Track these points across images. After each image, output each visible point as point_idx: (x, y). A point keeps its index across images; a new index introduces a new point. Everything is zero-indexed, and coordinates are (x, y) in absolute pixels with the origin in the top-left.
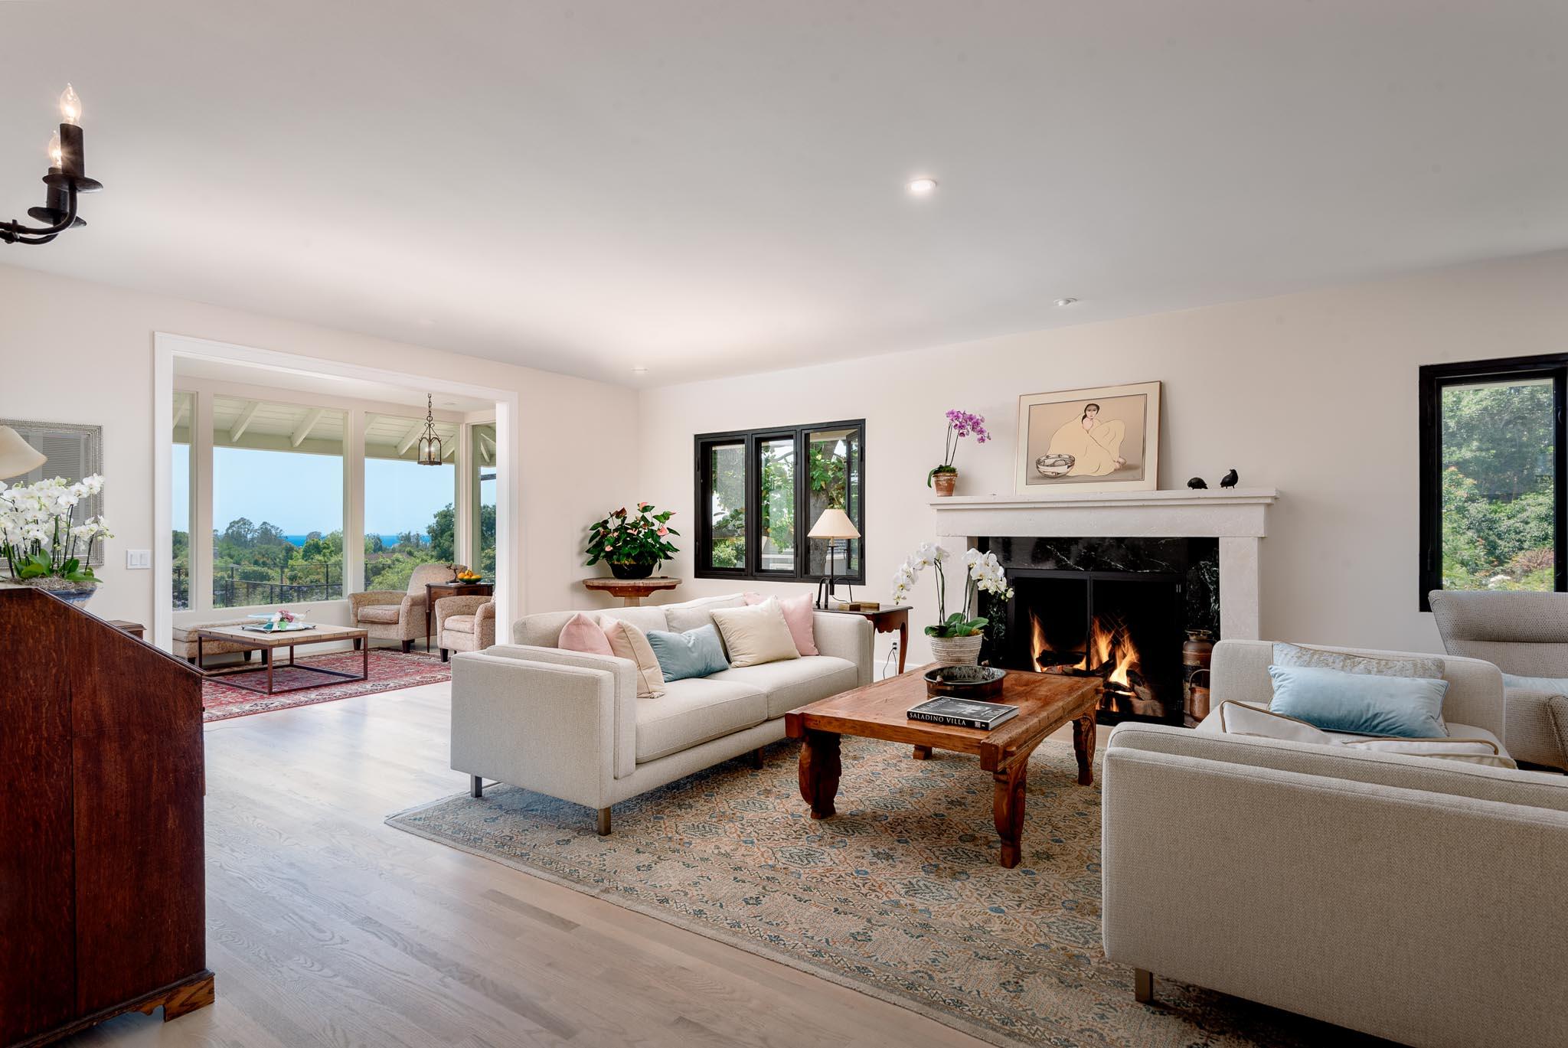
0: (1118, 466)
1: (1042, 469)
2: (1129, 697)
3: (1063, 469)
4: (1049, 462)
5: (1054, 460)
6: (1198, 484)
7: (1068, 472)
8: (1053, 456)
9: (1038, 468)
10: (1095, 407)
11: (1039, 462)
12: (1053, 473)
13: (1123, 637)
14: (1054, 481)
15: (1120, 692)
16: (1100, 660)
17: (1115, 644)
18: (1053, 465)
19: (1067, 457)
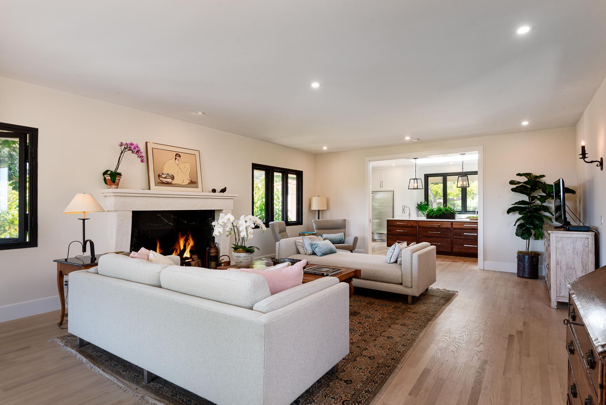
0: (189, 181)
1: (161, 179)
2: (190, 261)
3: (170, 180)
4: (163, 176)
5: (166, 176)
6: (214, 191)
7: (172, 182)
8: (165, 174)
9: (159, 178)
10: (179, 156)
11: (159, 176)
12: (166, 181)
13: (189, 236)
14: (167, 185)
15: (187, 261)
16: (180, 249)
17: (186, 241)
18: (165, 178)
19: (171, 175)
